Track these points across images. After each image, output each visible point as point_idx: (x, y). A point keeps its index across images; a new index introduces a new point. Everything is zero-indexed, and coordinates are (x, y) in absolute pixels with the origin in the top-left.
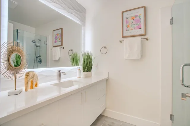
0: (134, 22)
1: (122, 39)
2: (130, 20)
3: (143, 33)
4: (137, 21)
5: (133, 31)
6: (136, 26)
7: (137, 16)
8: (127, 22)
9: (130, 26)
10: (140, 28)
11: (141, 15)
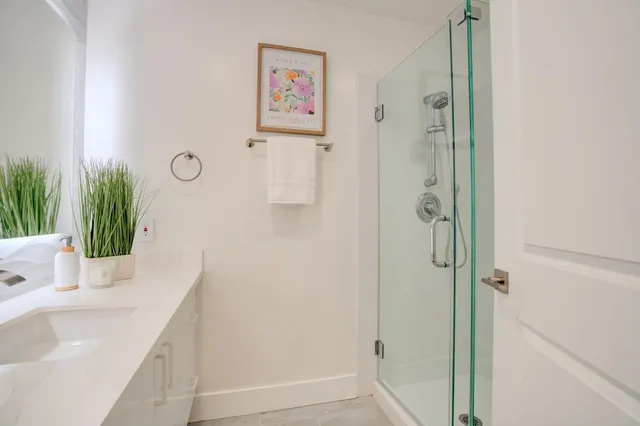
0: (295, 91)
1: (255, 135)
2: (283, 80)
3: (318, 127)
4: (303, 89)
5: (293, 115)
6: (299, 102)
7: (302, 72)
8: (273, 83)
9: (283, 99)
10: (311, 113)
11: (313, 73)
